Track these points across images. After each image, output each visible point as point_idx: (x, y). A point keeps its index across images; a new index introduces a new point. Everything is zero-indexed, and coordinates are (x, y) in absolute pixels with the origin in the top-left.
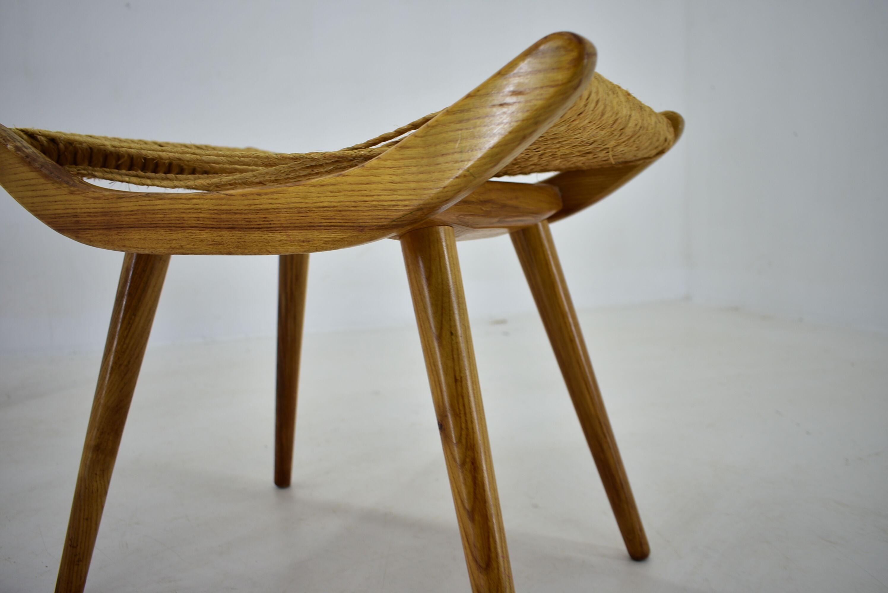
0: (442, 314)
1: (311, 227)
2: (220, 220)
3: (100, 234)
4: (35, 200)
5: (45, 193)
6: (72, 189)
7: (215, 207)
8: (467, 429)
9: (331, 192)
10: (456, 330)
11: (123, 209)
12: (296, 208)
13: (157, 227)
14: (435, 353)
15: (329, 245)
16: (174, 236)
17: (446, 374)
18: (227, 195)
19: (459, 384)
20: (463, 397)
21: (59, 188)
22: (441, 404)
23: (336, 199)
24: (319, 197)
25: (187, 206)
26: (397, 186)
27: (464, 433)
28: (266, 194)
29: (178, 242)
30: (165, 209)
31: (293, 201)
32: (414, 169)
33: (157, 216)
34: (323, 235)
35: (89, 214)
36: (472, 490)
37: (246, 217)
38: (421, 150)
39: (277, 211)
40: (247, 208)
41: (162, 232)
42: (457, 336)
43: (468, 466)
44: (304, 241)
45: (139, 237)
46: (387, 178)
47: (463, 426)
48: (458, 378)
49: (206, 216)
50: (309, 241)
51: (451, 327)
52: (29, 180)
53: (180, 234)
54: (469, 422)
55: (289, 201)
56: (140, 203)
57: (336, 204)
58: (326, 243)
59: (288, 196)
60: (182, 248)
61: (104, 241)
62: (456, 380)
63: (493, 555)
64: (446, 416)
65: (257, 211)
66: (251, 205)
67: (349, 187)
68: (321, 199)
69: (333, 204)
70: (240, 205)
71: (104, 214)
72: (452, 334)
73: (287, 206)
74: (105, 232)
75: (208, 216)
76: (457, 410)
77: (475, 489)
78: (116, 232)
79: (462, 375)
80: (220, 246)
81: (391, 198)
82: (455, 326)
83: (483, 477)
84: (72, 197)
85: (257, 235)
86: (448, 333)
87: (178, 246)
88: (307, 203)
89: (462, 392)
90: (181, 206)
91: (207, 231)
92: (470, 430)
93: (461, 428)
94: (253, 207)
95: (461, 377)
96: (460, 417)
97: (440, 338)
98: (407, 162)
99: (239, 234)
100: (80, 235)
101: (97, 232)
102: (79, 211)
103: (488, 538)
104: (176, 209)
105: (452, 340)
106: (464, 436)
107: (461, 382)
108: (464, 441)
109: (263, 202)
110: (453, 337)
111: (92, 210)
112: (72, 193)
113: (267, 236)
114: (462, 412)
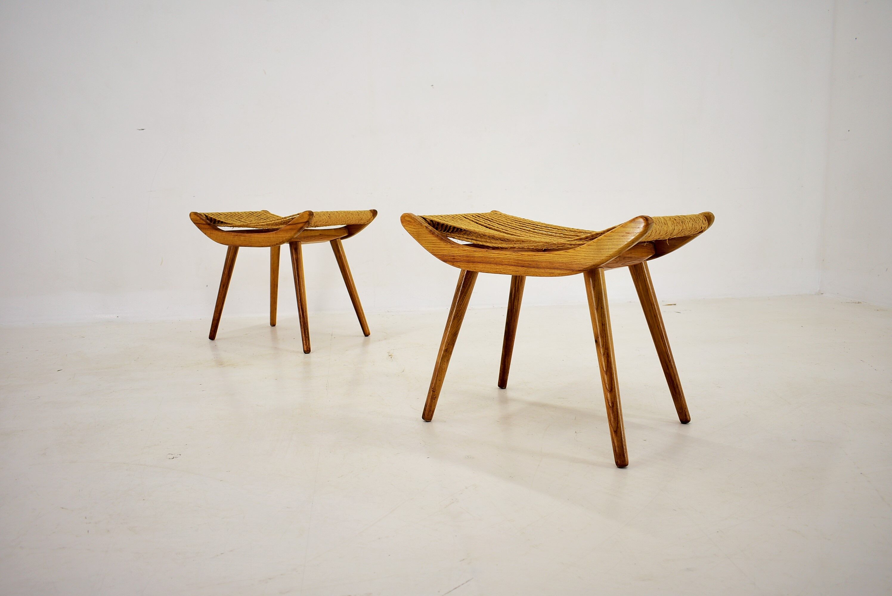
0: (598, 301)
1: (554, 268)
2: (518, 263)
3: (464, 264)
4: (434, 248)
5: (440, 246)
6: (453, 245)
7: (516, 258)
8: (606, 342)
9: (563, 257)
10: (603, 307)
11: (476, 255)
12: (549, 261)
13: (490, 263)
14: (595, 315)
15: (560, 275)
16: (498, 267)
17: (599, 322)
18: (522, 254)
19: (603, 326)
20: (605, 331)
21: (446, 245)
22: (596, 333)
23: (564, 260)
24: (558, 258)
25: (504, 257)
26: (586, 258)
27: (604, 343)
28: (538, 255)
29: (500, 270)
30: (495, 257)
31: (548, 259)
32: (592, 253)
33: (491, 259)
34: (559, 272)
35: (460, 256)
36: (607, 364)
37: (529, 263)
38: (595, 247)
39: (541, 262)
40: (529, 260)
41: (493, 265)
42: (604, 309)
43: (606, 355)
44: (551, 273)
45: (482, 266)
46: (583, 255)
47: (605, 341)
48: (603, 324)
49: (512, 261)
50: (553, 273)
51: (601, 305)
52: (432, 240)
53: (501, 267)
54: (607, 340)
55: (546, 259)
56: (484, 254)
57: (564, 261)
58: (559, 274)
59: (546, 257)
60: (501, 272)
61: (466, 267)
62: (603, 325)
63: (613, 387)
64: (598, 337)
65: (533, 261)
66: (531, 259)
67: (570, 256)
68: (559, 259)
69: (563, 261)
70: (527, 258)
71: (467, 257)
72: (602, 308)
73: (546, 260)
74: (467, 263)
75: (513, 261)
76: (603, 335)
77: (608, 364)
78: (472, 264)
79: (605, 323)
80: (517, 272)
81: (584, 261)
82: (603, 305)
83: (611, 359)
84: (452, 249)
85: (533, 270)
86: (600, 308)
87: (499, 271)
88: (553, 260)
89: (605, 329)
90: (502, 257)
91: (512, 266)
92: (607, 342)
93: (604, 342)
94: (532, 260)
95: (605, 324)
96: (604, 338)
97: (597, 309)
98: (590, 250)
99: (526, 268)
100: (454, 264)
101: (463, 263)
102: (455, 254)
103: (612, 381)
104: (500, 257)
105: (602, 310)
106: (605, 345)
107: (605, 325)
108: (605, 347)
109: (536, 258)
110: (602, 309)
111: (462, 255)
112: (452, 247)
113: (537, 270)
114: (604, 336)
